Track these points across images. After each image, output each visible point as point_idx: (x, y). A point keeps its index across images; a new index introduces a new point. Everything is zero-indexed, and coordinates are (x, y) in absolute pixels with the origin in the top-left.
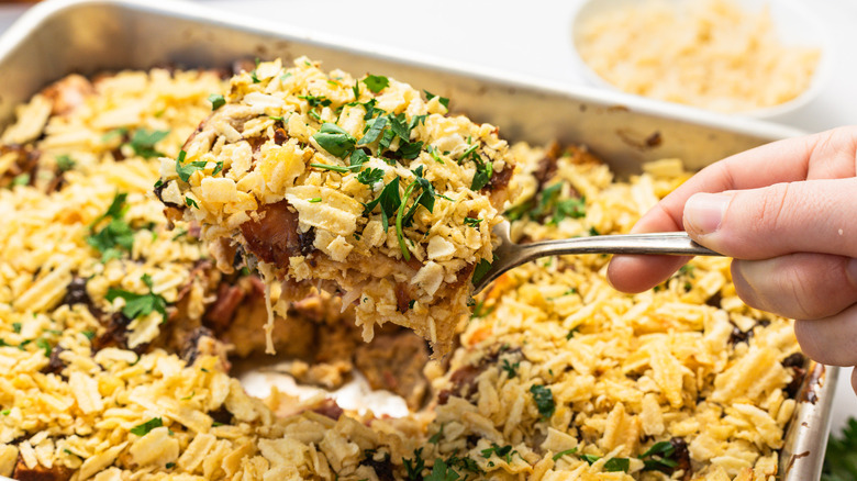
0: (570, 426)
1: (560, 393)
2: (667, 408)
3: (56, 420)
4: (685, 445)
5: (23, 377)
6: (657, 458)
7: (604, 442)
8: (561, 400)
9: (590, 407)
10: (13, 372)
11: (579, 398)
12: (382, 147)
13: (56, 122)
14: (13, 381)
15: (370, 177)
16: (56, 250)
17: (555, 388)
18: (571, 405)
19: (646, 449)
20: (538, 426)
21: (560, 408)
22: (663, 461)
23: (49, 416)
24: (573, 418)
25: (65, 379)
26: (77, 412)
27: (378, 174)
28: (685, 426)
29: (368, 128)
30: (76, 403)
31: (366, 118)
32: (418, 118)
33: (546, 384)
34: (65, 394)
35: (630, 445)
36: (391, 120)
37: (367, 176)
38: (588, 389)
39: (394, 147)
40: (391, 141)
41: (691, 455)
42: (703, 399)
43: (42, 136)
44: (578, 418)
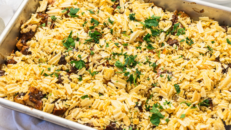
0: (184, 95)
1: (181, 86)
2: (207, 90)
3: (62, 96)
4: (211, 100)
5: (53, 85)
6: (205, 103)
7: (192, 99)
8: (182, 88)
9: (189, 90)
10: (50, 84)
11: (186, 88)
12: (129, 65)
13: (50, 6)
14: (51, 86)
15: (127, 74)
16: (56, 48)
17: (180, 85)
18: (184, 89)
19: (202, 101)
20: (176, 95)
21: (181, 90)
22: (206, 104)
23: (61, 95)
24: (185, 93)
25: (63, 84)
26: (67, 93)
27: (128, 73)
28: (211, 95)
29: (125, 61)
30: (66, 91)
31: (125, 58)
32: (136, 56)
33: (178, 84)
34: (63, 89)
35: (198, 100)
36: (130, 58)
37: (126, 74)
38: (188, 85)
39: (131, 65)
40: (130, 63)
41: (213, 103)
42: (216, 87)
43: (47, 10)
44: (186, 93)
